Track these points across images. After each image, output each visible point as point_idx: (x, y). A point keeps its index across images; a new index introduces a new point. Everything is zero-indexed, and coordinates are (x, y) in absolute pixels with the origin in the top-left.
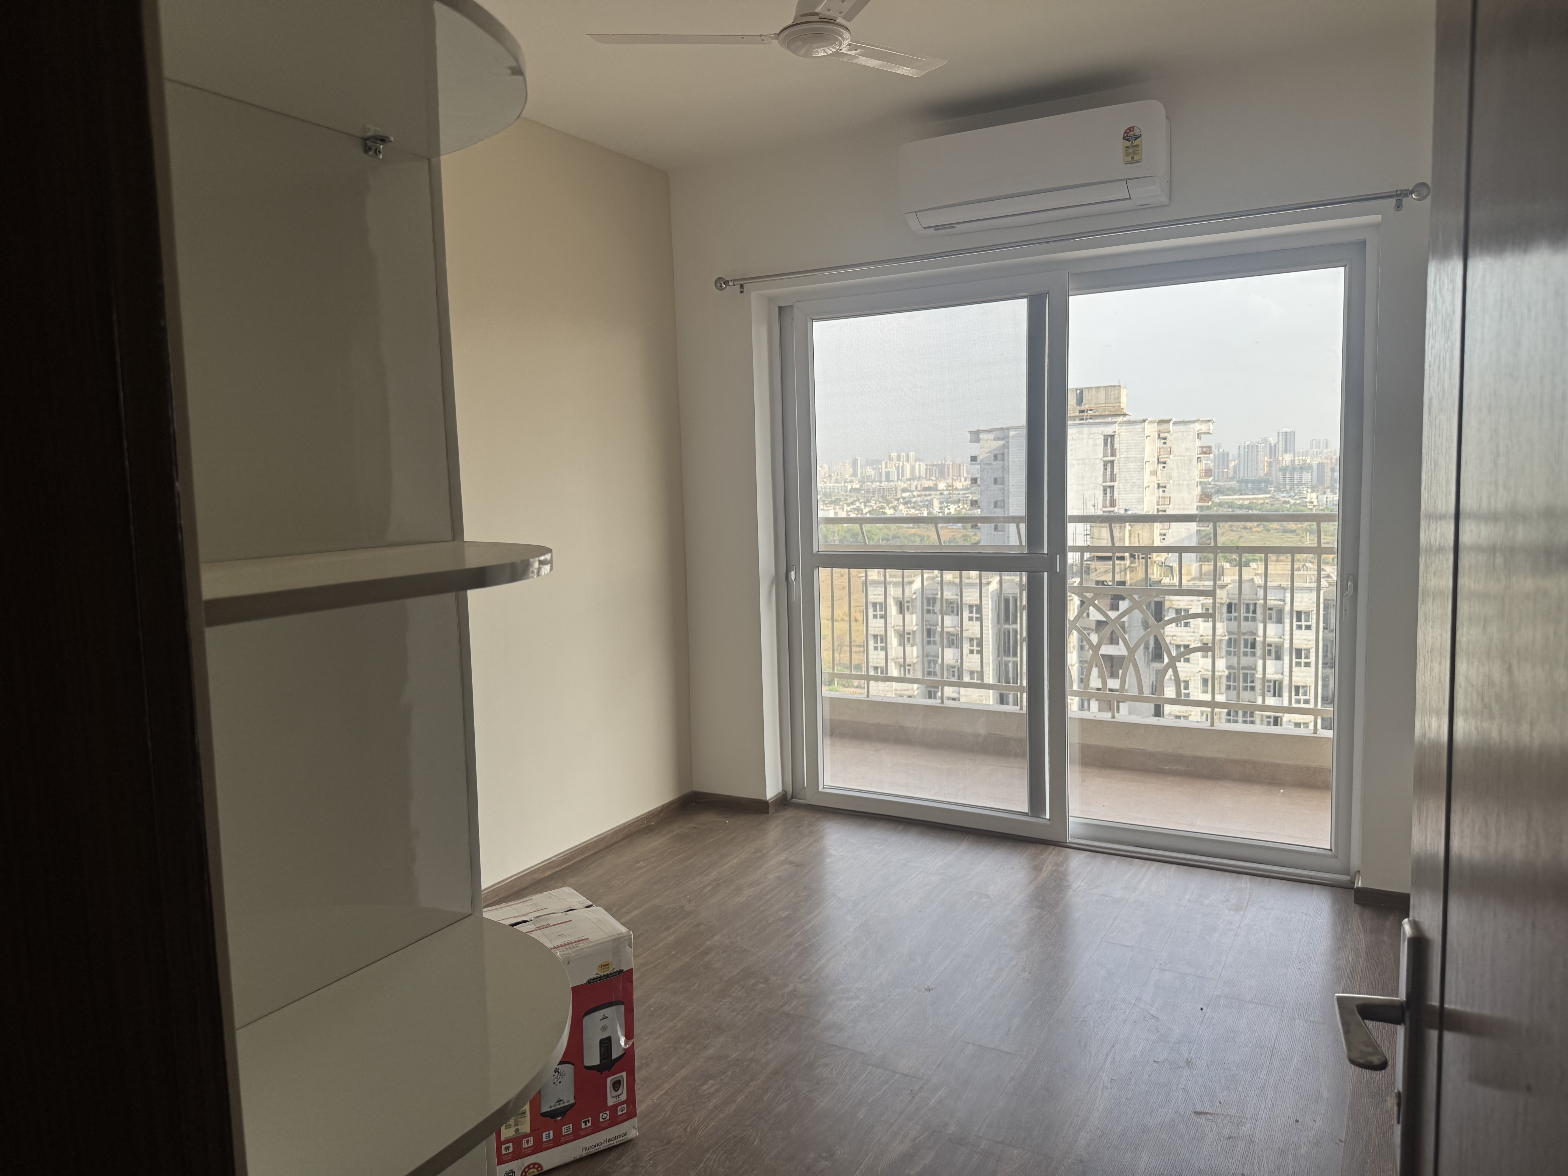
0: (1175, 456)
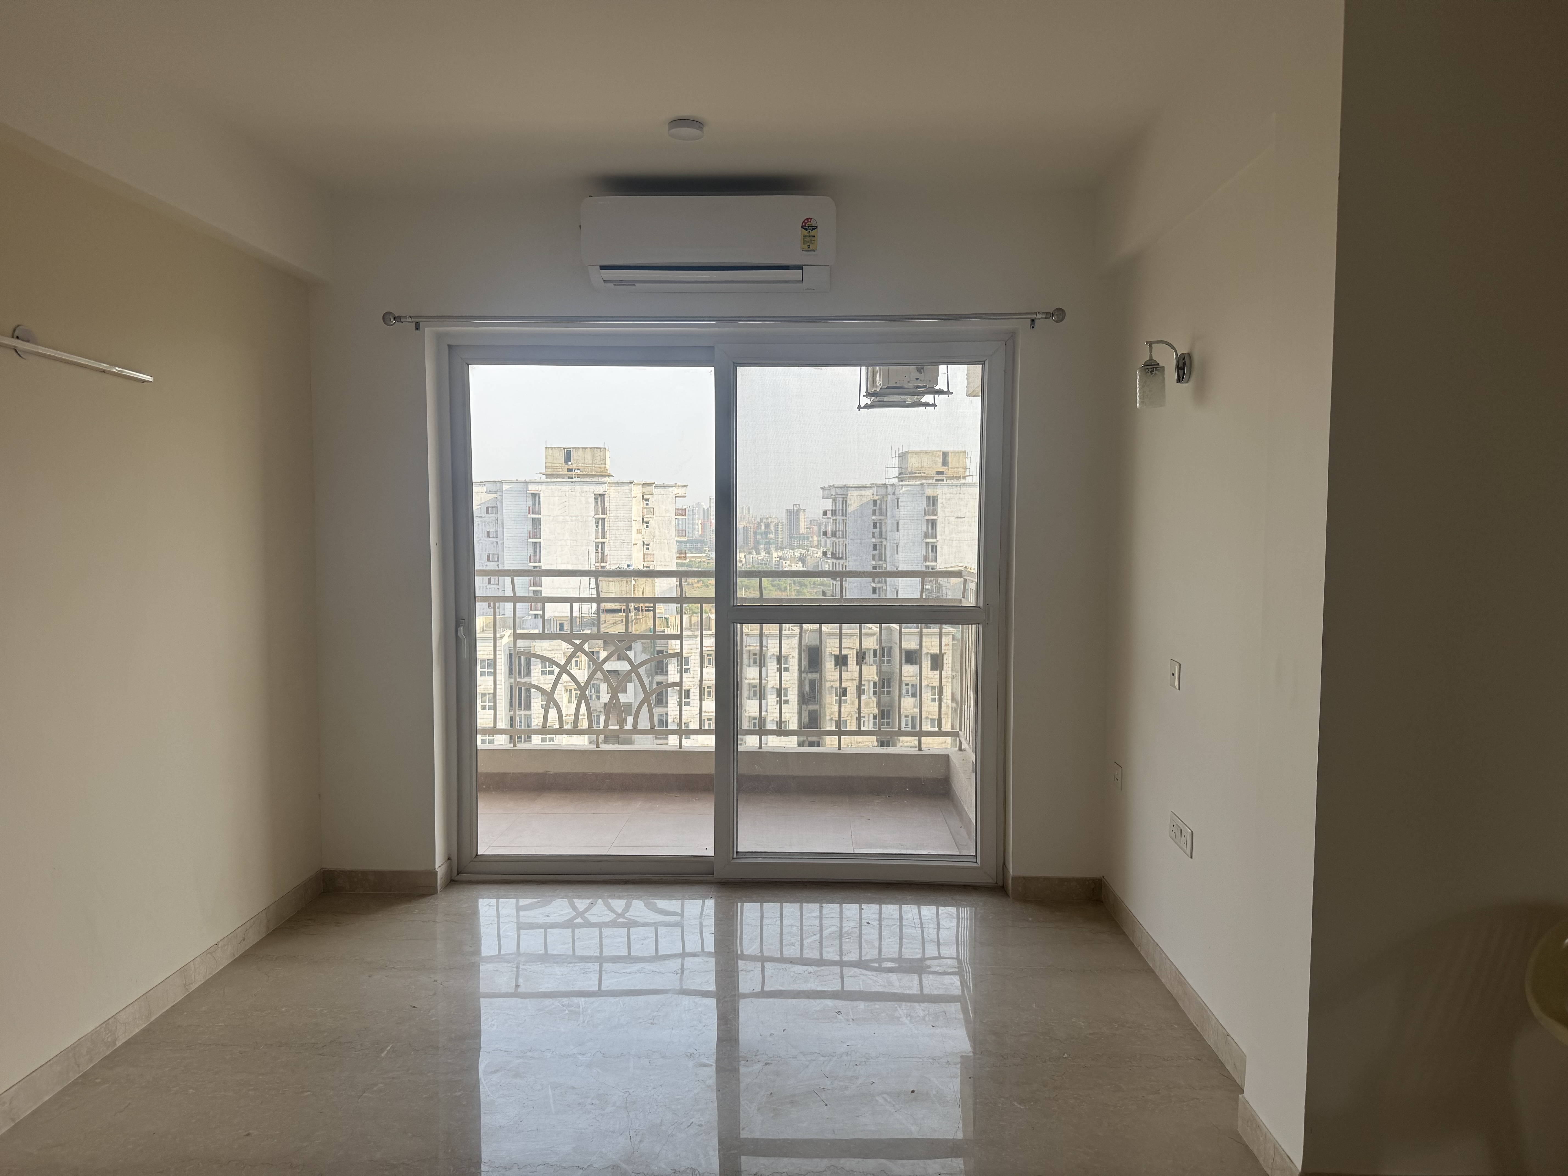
0: (656, 517)
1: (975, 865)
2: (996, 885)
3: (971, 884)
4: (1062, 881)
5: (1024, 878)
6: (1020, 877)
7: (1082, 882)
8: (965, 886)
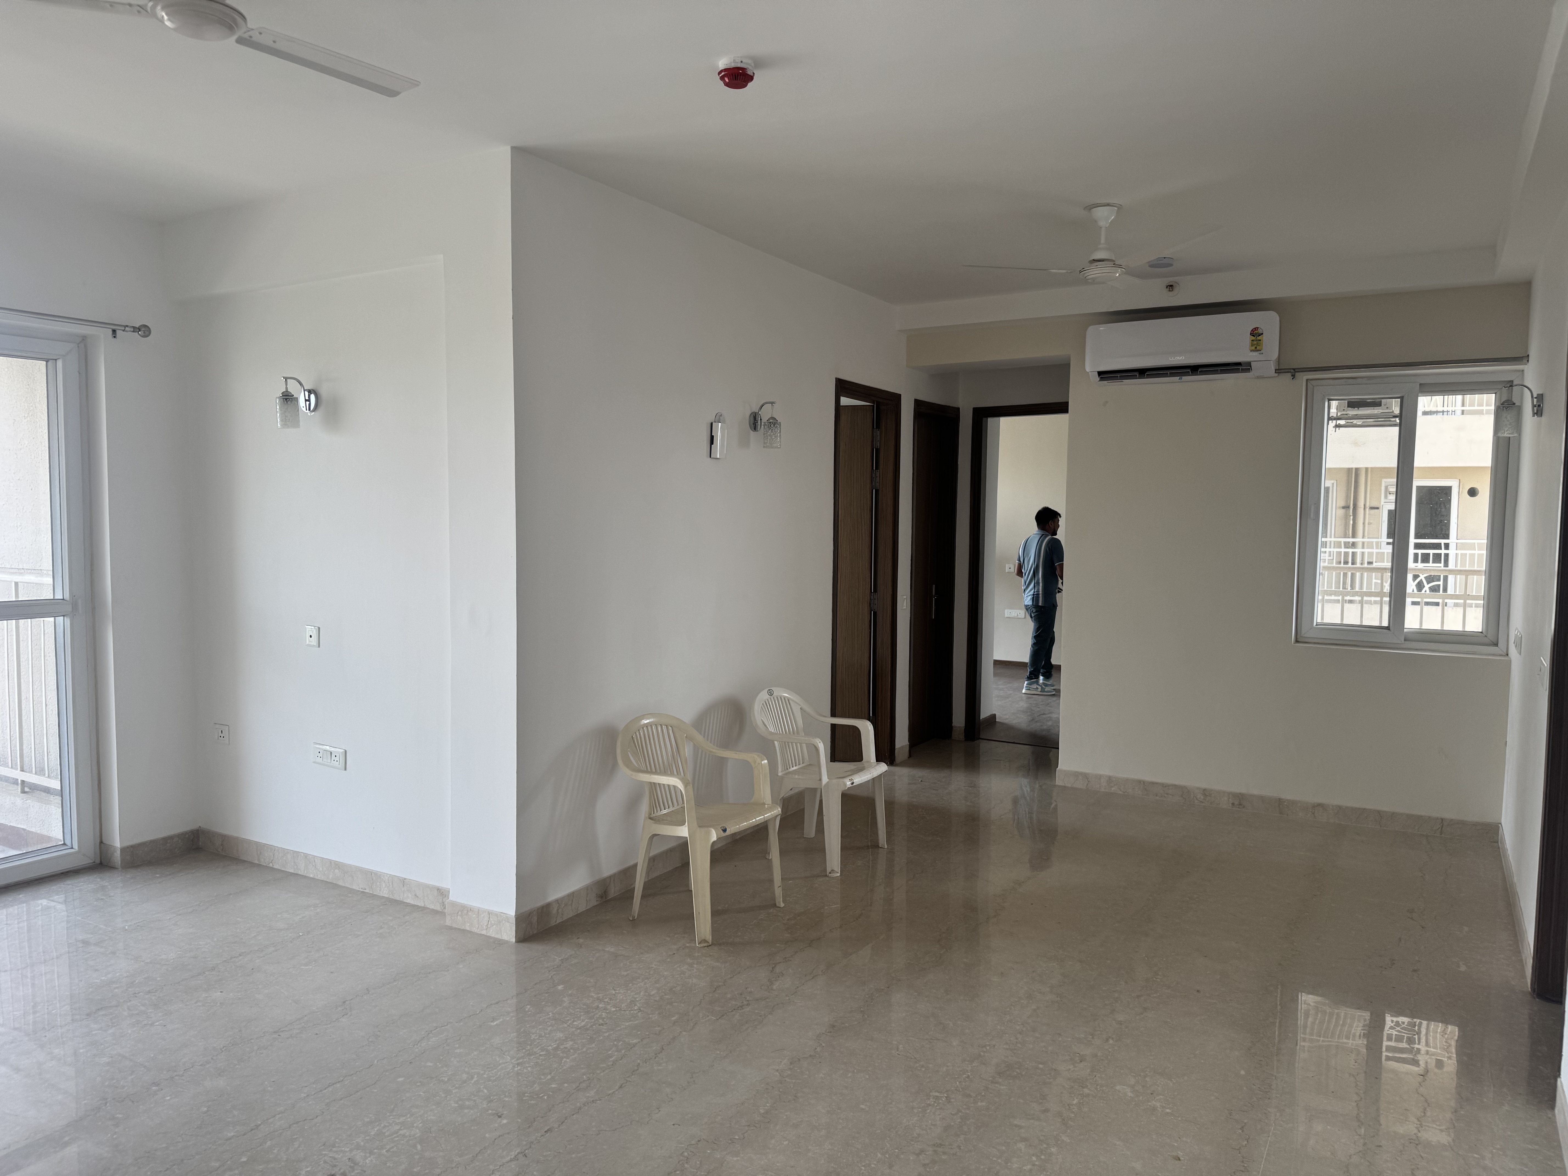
1: (72, 850)
2: (94, 864)
3: (69, 870)
4: (165, 840)
5: (132, 846)
6: (128, 847)
7: (182, 836)
8: (62, 873)
